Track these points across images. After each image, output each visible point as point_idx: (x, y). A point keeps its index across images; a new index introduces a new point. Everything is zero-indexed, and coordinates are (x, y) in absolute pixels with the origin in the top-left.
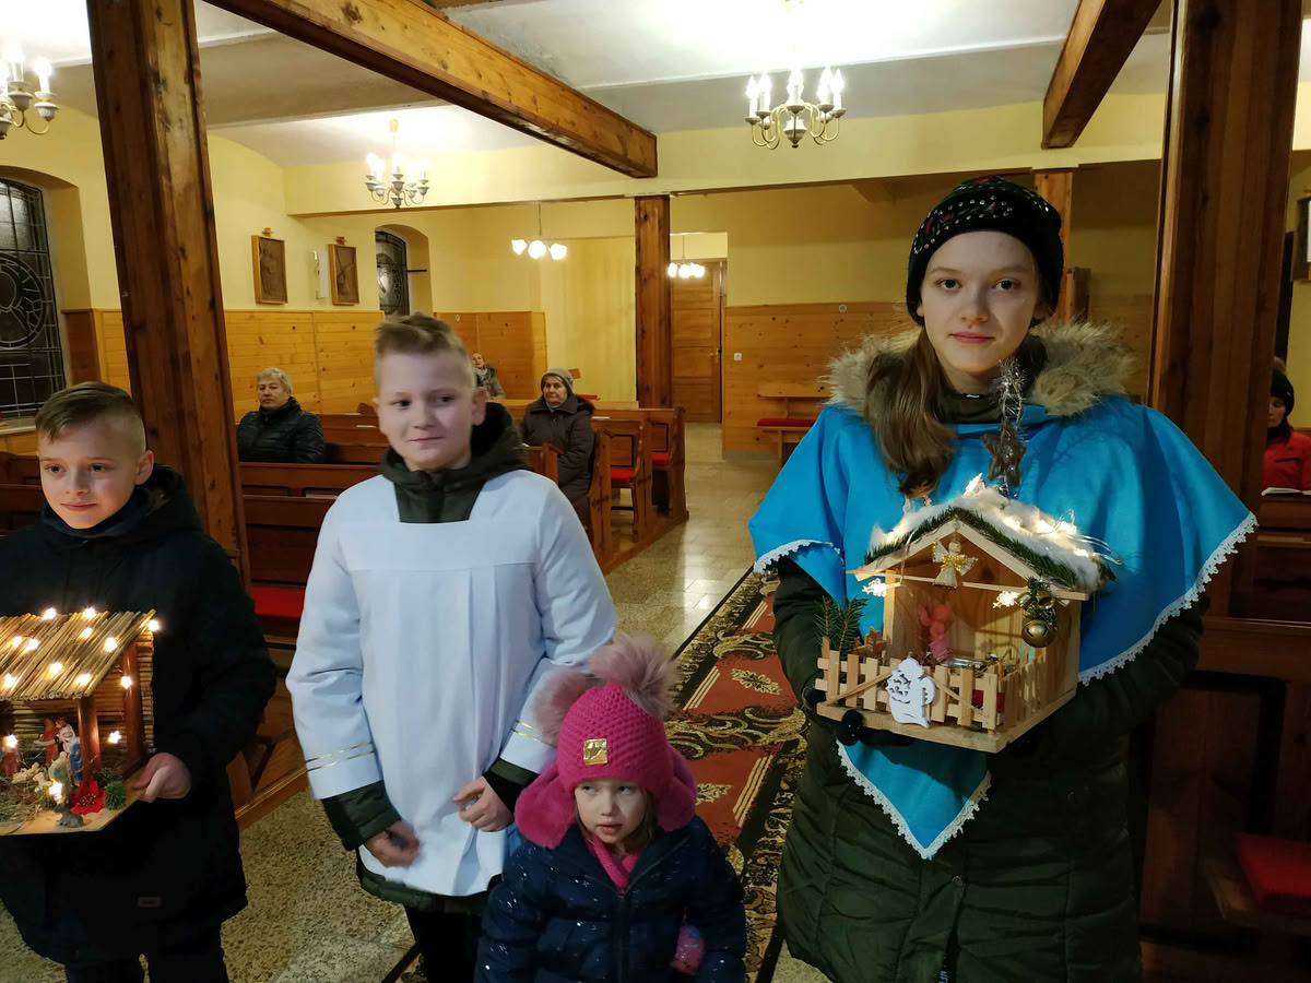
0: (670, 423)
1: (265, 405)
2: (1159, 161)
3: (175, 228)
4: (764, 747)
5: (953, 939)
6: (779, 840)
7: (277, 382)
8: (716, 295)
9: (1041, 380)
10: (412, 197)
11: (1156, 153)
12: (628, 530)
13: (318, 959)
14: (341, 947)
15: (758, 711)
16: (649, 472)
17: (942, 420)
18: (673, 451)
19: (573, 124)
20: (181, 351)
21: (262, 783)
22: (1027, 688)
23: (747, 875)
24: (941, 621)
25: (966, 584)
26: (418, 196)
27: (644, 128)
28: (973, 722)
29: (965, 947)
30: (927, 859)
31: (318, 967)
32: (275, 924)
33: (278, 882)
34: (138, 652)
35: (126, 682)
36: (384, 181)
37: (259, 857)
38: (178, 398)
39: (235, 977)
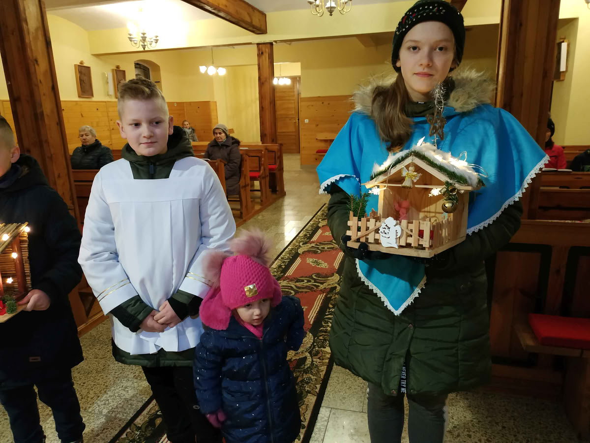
0: (276, 151)
1: (84, 144)
2: (498, 24)
3: (31, 50)
4: (321, 290)
5: (408, 352)
6: (329, 329)
7: (89, 132)
8: (296, 93)
9: (452, 95)
10: (151, 44)
11: (496, 20)
12: (259, 200)
13: (120, 389)
14: (131, 383)
15: (318, 275)
16: (267, 173)
17: (408, 116)
18: (278, 164)
19: (226, 6)
20: (39, 111)
21: (91, 314)
22: (444, 231)
23: (315, 344)
24: (404, 208)
25: (416, 186)
26: (154, 43)
27: (260, 9)
28: (419, 245)
29: (413, 356)
30: (398, 315)
31: (121, 392)
32: (100, 375)
33: (101, 356)
34: (20, 242)
35: (15, 255)
36: (138, 37)
37: (91, 346)
38: (39, 134)
39: (82, 398)
